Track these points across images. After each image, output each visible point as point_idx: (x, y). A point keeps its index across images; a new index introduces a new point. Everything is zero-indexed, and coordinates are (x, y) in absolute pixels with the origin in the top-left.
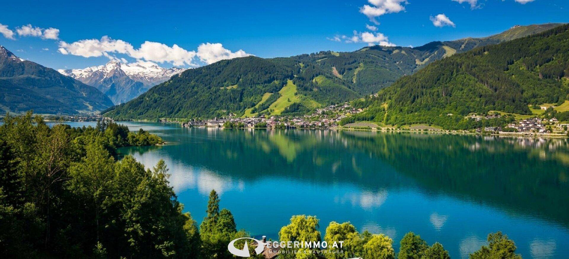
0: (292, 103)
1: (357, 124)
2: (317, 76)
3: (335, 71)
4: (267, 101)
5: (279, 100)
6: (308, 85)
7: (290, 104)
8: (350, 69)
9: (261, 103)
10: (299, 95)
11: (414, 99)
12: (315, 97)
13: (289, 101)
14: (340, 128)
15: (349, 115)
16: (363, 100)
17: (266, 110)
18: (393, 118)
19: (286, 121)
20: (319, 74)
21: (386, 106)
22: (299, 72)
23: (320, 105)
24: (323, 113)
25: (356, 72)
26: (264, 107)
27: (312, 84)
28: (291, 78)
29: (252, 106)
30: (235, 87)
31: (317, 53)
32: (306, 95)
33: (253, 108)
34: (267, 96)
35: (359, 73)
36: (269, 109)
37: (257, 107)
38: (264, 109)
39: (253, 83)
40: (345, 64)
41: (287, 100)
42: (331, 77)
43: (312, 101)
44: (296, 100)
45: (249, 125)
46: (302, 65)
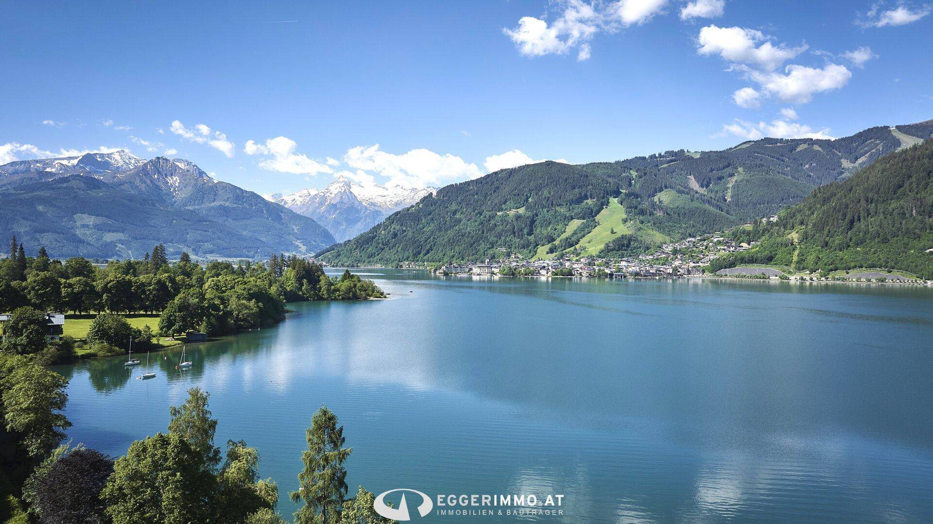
0: (619, 235)
1: (739, 269)
2: (661, 190)
3: (694, 184)
4: (575, 233)
5: (595, 231)
6: (645, 205)
7: (614, 237)
8: (720, 179)
9: (564, 236)
10: (629, 224)
11: (852, 222)
12: (658, 225)
13: (613, 232)
14: (708, 276)
15: (723, 253)
16: (749, 227)
17: (572, 249)
18: (811, 258)
19: (607, 264)
20: (666, 187)
21: (794, 236)
22: (630, 185)
23: (667, 239)
24: (675, 252)
25: (731, 182)
26: (570, 243)
27: (653, 205)
28: (617, 194)
29: (549, 242)
30: (522, 211)
31: (660, 155)
32: (642, 222)
33: (549, 246)
34: (575, 224)
35: (737, 186)
36: (577, 246)
37: (557, 242)
38: (571, 246)
39: (551, 204)
40: (712, 170)
41: (609, 232)
42: (685, 190)
43: (654, 232)
44: (623, 230)
45: (543, 272)
46: (634, 174)
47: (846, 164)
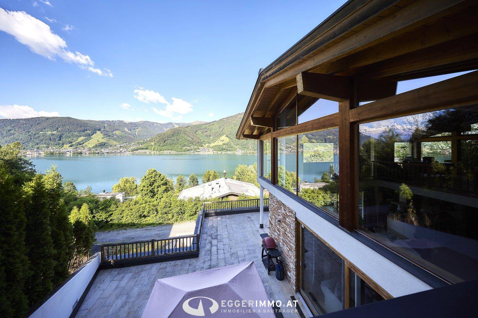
0: (101, 142)
1: (139, 151)
2: (116, 130)
3: (126, 130)
4: (82, 141)
5: (90, 141)
6: (110, 134)
7: (99, 142)
8: (134, 129)
9: (77, 142)
10: (104, 139)
11: (165, 141)
12: (115, 140)
13: (98, 141)
14: (130, 152)
15: (135, 147)
16: (142, 141)
17: (81, 146)
18: (156, 149)
19: (96, 150)
20: (117, 130)
21: (153, 144)
22: (105, 128)
23: (118, 143)
24: (121, 147)
25: (137, 130)
26: (79, 144)
27: (113, 134)
28: (99, 130)
29: (70, 143)
30: (55, 132)
31: (115, 121)
32: (109, 139)
33: (70, 144)
34: (82, 138)
35: (139, 131)
36: (83, 145)
37: (74, 143)
38: (81, 144)
39: (70, 131)
40: (132, 127)
41: (97, 141)
42: (124, 131)
43: (113, 142)
44: (102, 141)
45: (67, 153)
46: (106, 125)
47: (165, 129)
